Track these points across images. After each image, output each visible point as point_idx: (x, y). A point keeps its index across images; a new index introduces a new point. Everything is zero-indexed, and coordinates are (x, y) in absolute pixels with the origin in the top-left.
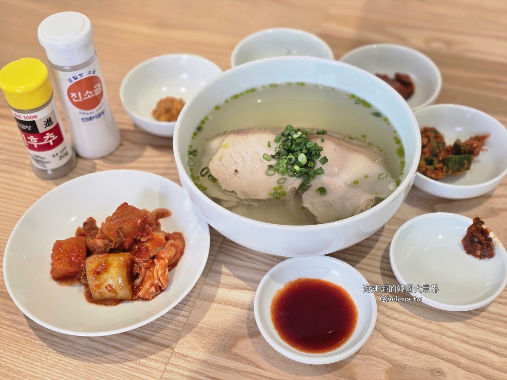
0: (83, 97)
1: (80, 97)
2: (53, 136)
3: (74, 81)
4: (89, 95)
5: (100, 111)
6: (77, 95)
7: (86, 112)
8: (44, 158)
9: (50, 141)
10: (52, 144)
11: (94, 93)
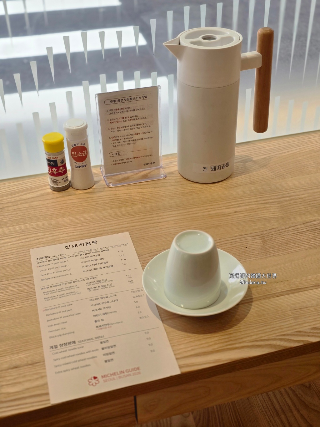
0: (77, 155)
2: (63, 169)
3: (74, 146)
4: (80, 154)
5: (84, 164)
6: (75, 153)
7: (78, 163)
8: (58, 180)
9: (62, 171)
10: (62, 173)
11: (82, 154)
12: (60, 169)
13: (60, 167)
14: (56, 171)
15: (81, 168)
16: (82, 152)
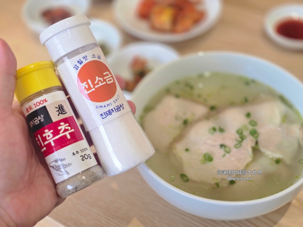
0: (94, 85)
1: (92, 86)
4: (100, 82)
6: (88, 84)
8: (64, 159)
9: (67, 133)
10: (69, 137)
11: (105, 80)
12: (59, 128)
13: (58, 123)
14: (51, 136)
15: (115, 114)
16: (103, 76)
